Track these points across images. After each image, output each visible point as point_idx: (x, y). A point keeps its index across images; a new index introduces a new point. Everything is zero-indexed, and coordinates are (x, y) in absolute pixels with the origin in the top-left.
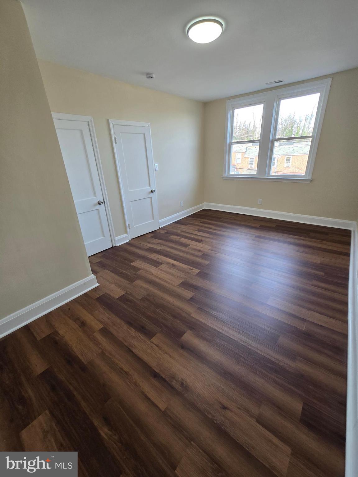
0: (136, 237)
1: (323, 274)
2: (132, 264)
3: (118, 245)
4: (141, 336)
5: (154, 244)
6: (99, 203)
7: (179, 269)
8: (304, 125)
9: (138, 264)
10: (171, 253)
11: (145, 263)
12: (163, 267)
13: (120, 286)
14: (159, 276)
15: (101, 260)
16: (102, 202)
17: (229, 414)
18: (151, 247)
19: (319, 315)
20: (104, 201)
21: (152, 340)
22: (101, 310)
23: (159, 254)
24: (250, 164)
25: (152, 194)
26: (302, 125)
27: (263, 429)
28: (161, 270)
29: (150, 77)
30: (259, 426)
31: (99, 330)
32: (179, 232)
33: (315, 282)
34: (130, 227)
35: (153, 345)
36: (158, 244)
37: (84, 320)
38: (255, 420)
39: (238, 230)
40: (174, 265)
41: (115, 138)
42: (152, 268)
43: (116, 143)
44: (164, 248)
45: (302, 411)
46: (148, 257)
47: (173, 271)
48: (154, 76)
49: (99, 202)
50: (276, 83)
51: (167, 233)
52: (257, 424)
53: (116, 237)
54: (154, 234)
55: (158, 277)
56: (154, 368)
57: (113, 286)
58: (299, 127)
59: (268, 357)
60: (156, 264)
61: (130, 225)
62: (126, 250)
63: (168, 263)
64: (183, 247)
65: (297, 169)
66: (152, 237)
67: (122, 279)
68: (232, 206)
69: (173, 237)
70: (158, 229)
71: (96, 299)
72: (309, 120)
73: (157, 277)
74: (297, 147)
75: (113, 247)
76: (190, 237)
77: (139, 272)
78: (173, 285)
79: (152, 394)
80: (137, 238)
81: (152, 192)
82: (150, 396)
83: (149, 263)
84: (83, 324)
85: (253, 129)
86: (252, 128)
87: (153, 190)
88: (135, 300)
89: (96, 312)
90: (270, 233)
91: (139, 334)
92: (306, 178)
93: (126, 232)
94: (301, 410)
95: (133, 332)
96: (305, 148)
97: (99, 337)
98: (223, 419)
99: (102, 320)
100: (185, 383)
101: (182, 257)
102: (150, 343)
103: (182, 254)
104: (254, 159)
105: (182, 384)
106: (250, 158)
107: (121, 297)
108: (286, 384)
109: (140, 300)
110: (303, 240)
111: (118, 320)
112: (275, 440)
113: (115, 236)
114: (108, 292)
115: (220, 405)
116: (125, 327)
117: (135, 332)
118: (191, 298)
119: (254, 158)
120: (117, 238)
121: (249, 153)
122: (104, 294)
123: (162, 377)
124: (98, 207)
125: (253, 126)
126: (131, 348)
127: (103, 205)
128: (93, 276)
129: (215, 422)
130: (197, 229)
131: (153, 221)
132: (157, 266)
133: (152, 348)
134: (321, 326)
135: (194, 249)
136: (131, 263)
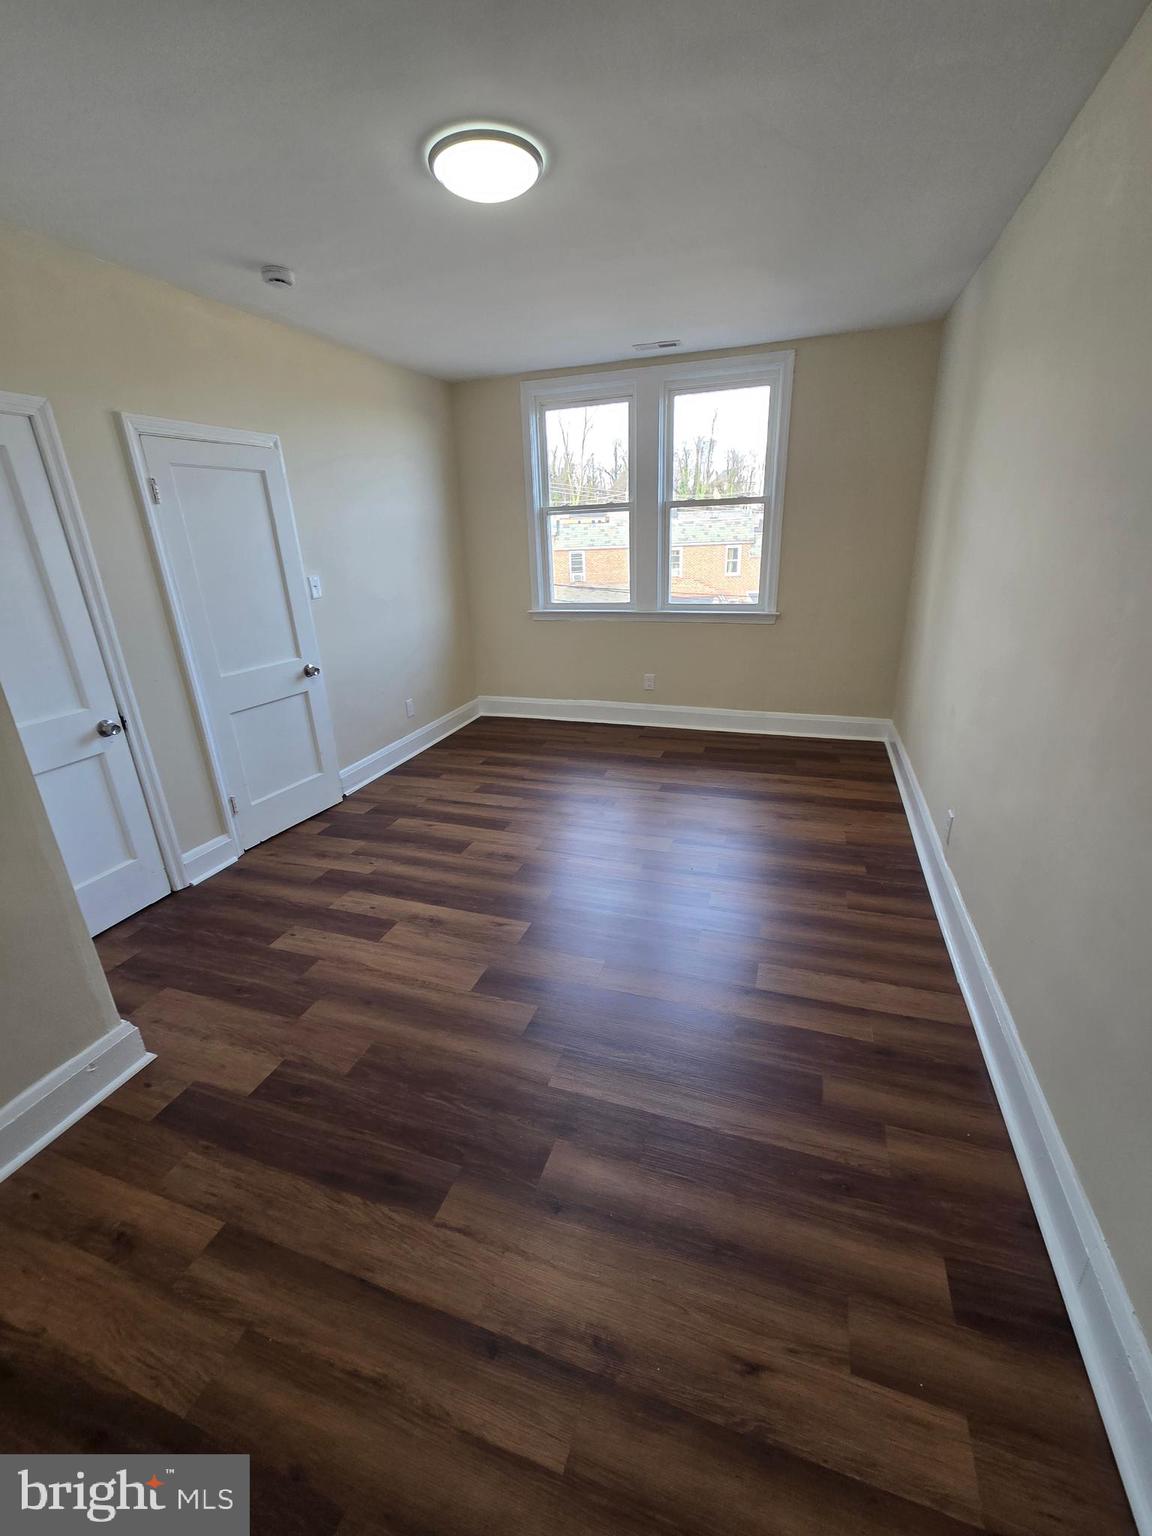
0: (262, 843)
1: (862, 870)
2: (278, 945)
3: (195, 882)
4: (394, 1216)
5: (339, 856)
6: (103, 731)
7: (459, 932)
8: (697, 466)
9: (298, 940)
10: (415, 880)
11: (326, 934)
12: (400, 933)
13: (250, 1043)
14: (392, 971)
15: (136, 951)
16: (115, 727)
17: (772, 1384)
18: (332, 870)
19: (893, 988)
20: (123, 722)
21: (438, 1215)
22: (195, 1158)
23: (372, 892)
24: (574, 569)
25: (307, 680)
26: (691, 466)
27: (878, 1389)
28: (396, 947)
29: (278, 280)
30: (867, 1384)
31: (212, 1244)
32: (421, 803)
33: (853, 897)
34: (237, 810)
35: (449, 1232)
36: (353, 854)
37: (124, 1224)
38: (849, 1371)
39: (607, 775)
40: (435, 923)
41: (152, 483)
42: (358, 946)
43: (155, 500)
44: (380, 865)
45: (949, 1285)
46: (331, 907)
47: (438, 942)
48: (292, 277)
49: (100, 726)
50: (661, 346)
51: (375, 811)
52: (860, 1382)
53: (185, 851)
54: (330, 821)
55: (390, 974)
56: (477, 1323)
57: (217, 1048)
58: (686, 470)
59: (816, 1153)
60: (373, 928)
61: (235, 802)
62: (235, 898)
63: (413, 919)
64: (451, 854)
65: (699, 585)
66: (324, 833)
67: (248, 1014)
68: (571, 702)
69: (403, 823)
70: (342, 800)
71: (157, 1118)
72: (707, 451)
73: (388, 976)
74: (692, 522)
75: (173, 893)
76: (460, 815)
77: (313, 972)
78: (454, 994)
79: (502, 1427)
80: (264, 846)
81: (308, 673)
82: (494, 1437)
83: (341, 930)
84: (124, 1244)
85: (566, 468)
86: (563, 466)
87: (310, 666)
88: (328, 1081)
89: (172, 1171)
90: (698, 773)
91: (385, 1209)
92: (763, 610)
93: (223, 828)
94: (947, 1283)
95: (355, 1208)
96: (710, 527)
97: (213, 1275)
98: (762, 1411)
99: (213, 1200)
100: (603, 1337)
101: (456, 887)
102: (435, 1231)
103: (452, 878)
104: (583, 557)
105: (596, 1341)
106: (570, 553)
107: (266, 1084)
108: (885, 1220)
109: (349, 1075)
110: (786, 782)
111: (284, 1181)
112: (920, 1409)
113: (179, 851)
114: (203, 1079)
115: (738, 1367)
116: (320, 1199)
117: (365, 1204)
118: (532, 1024)
119: (583, 553)
120: (187, 857)
121: (566, 539)
122: (186, 1092)
123: (518, 1344)
124: (99, 745)
125: (563, 462)
126: (367, 1275)
127: (118, 738)
128: (124, 1029)
129: (741, 1430)
130: (477, 787)
131: (319, 774)
132: (376, 937)
133: (451, 1246)
134: (908, 1018)
135: (491, 855)
136: (269, 943)
